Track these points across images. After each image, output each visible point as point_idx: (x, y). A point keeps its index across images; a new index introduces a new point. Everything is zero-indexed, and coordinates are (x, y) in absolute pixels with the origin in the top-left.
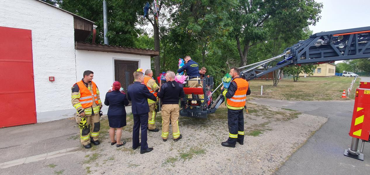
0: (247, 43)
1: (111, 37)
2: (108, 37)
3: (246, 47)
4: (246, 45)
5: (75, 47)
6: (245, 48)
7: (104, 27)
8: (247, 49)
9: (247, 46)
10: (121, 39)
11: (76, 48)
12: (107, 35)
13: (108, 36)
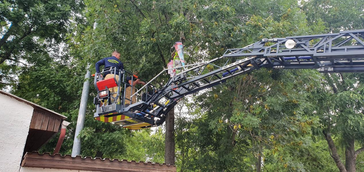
0: (350, 144)
1: (86, 139)
2: (82, 139)
3: (349, 154)
4: (348, 148)
5: (22, 161)
6: (346, 155)
7: (78, 122)
8: (352, 157)
9: (351, 152)
10: (103, 140)
11: (23, 165)
12: (81, 134)
13: (82, 136)
